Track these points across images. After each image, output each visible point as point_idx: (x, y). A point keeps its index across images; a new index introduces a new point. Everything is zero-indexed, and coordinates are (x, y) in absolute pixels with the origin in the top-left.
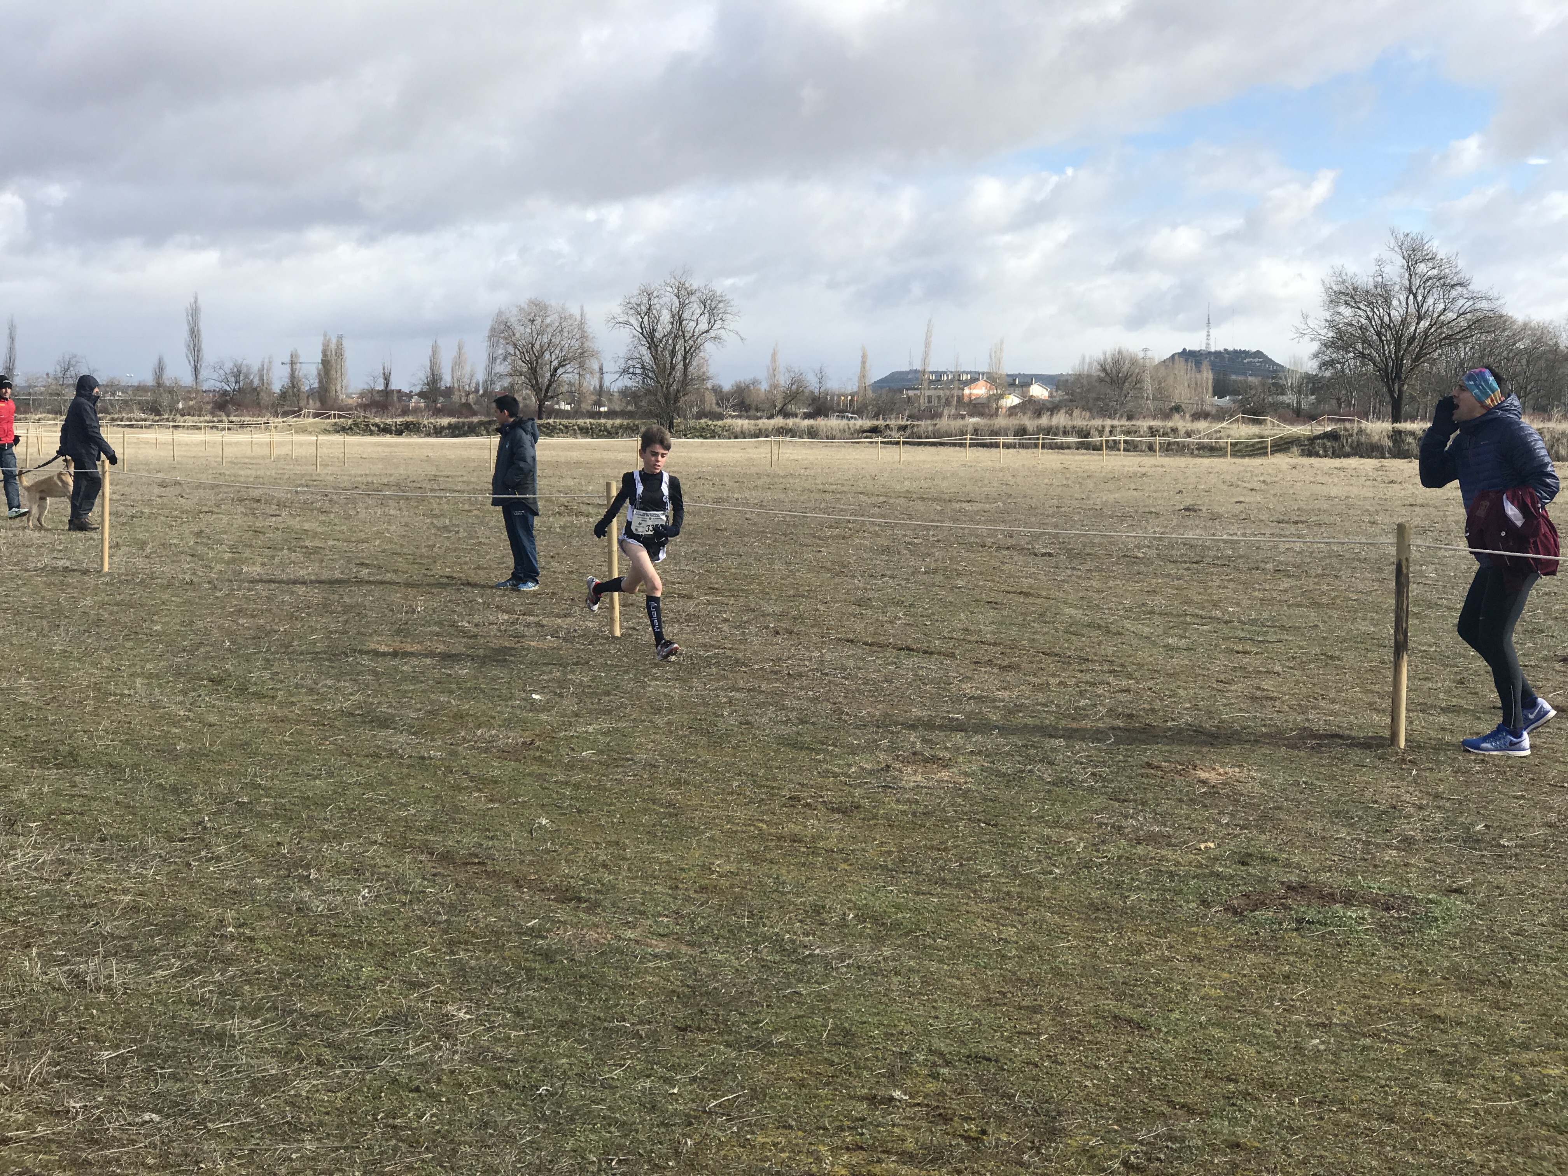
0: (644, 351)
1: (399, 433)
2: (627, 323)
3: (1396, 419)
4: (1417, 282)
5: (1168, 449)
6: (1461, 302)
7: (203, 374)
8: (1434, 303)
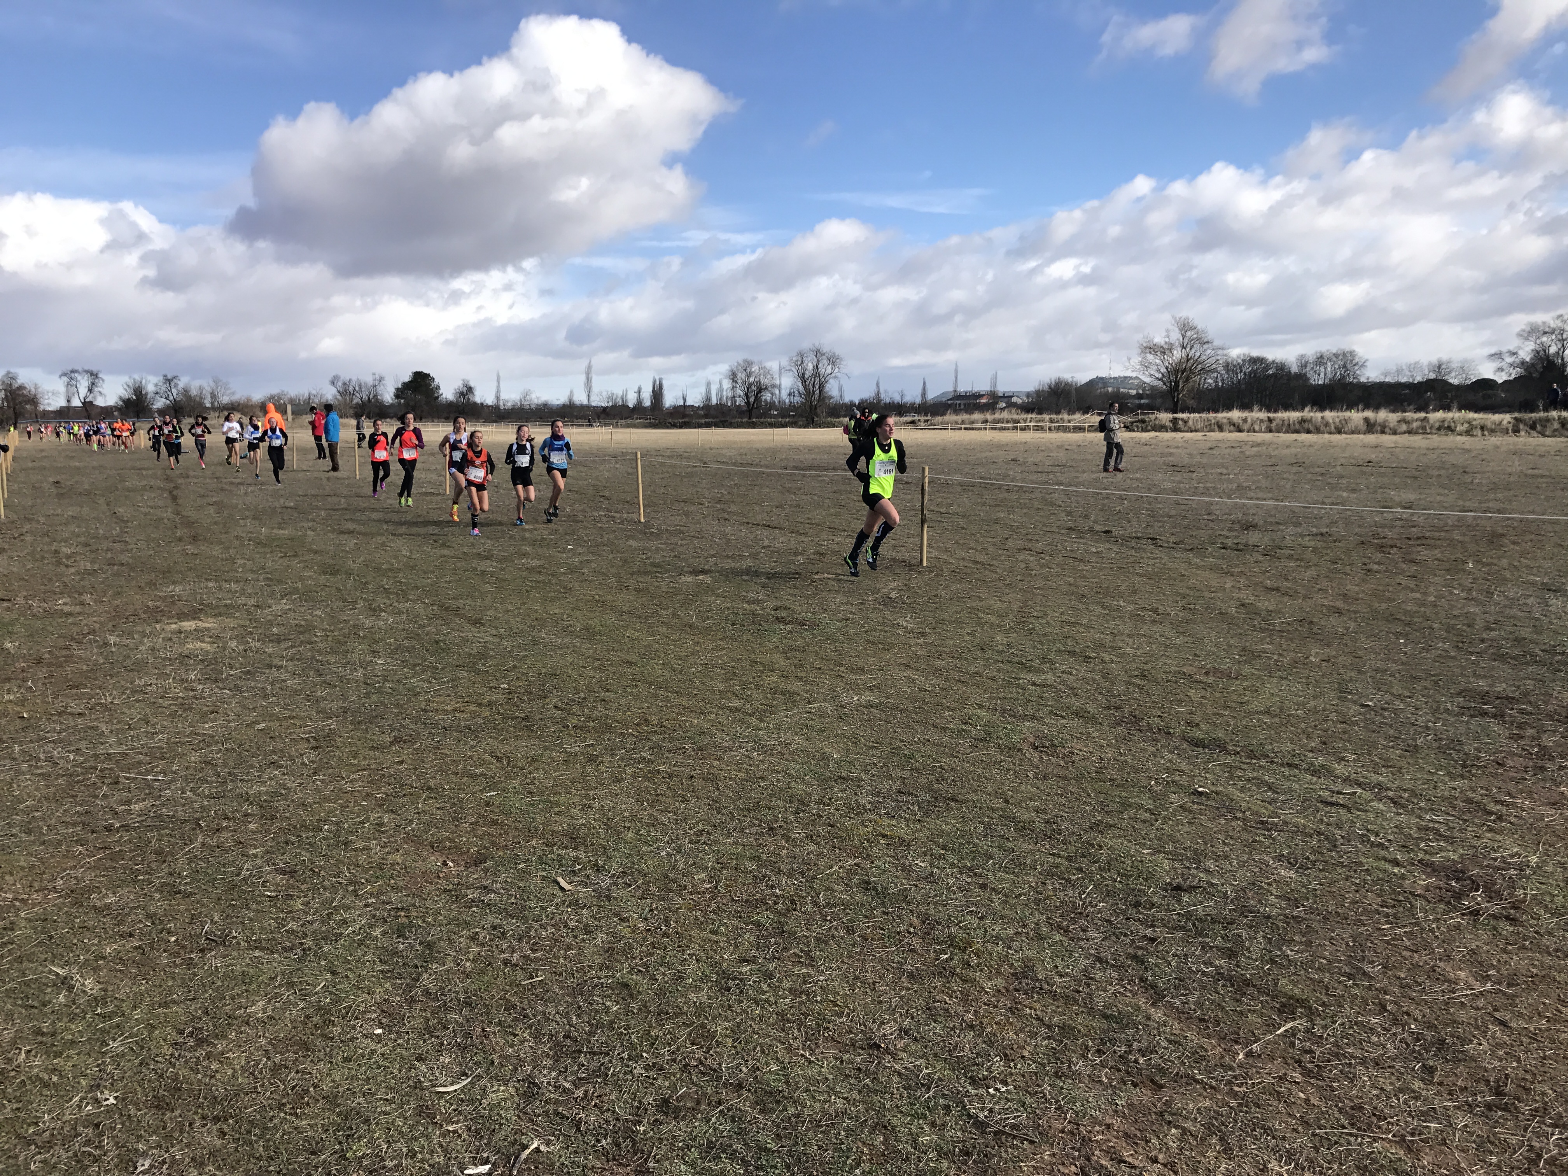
0: (800, 384)
1: (681, 427)
2: (790, 370)
3: (1175, 412)
4: (1186, 341)
5: (1058, 429)
6: (1209, 351)
7: (592, 398)
8: (1195, 353)
